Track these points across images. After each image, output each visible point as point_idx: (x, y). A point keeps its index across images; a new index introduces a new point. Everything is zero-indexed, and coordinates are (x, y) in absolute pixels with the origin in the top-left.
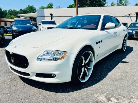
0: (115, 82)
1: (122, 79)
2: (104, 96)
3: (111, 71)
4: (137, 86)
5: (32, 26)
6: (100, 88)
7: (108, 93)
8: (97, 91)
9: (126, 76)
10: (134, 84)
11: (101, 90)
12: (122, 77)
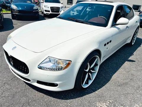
0: (119, 88)
1: (126, 84)
2: (106, 105)
3: (115, 72)
4: (141, 94)
5: (33, 4)
6: (103, 94)
7: (110, 101)
8: (99, 99)
9: (131, 79)
10: (138, 91)
11: (103, 97)
12: (127, 81)
